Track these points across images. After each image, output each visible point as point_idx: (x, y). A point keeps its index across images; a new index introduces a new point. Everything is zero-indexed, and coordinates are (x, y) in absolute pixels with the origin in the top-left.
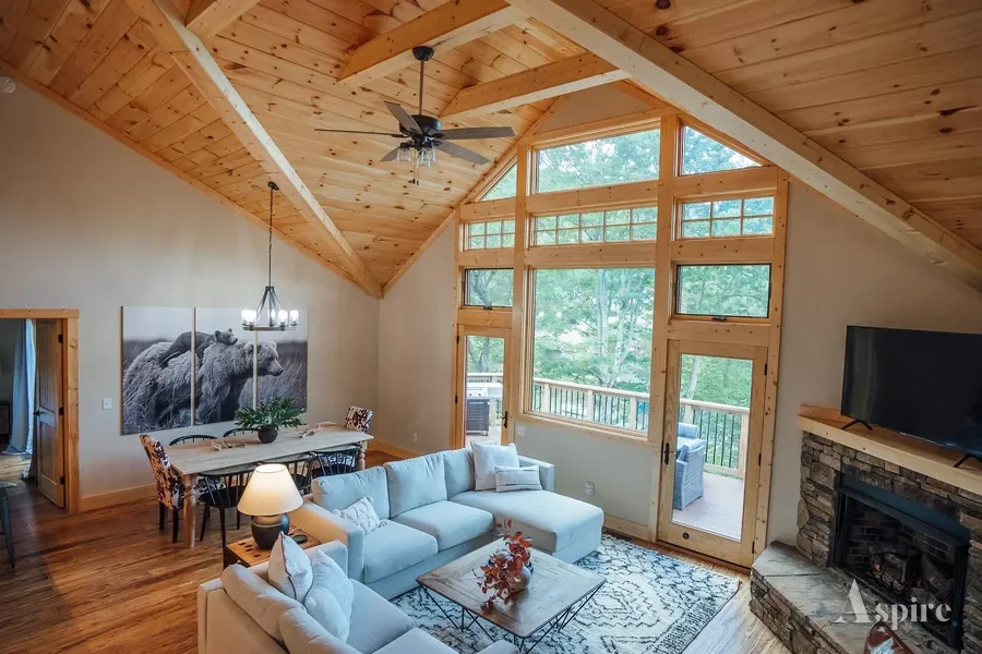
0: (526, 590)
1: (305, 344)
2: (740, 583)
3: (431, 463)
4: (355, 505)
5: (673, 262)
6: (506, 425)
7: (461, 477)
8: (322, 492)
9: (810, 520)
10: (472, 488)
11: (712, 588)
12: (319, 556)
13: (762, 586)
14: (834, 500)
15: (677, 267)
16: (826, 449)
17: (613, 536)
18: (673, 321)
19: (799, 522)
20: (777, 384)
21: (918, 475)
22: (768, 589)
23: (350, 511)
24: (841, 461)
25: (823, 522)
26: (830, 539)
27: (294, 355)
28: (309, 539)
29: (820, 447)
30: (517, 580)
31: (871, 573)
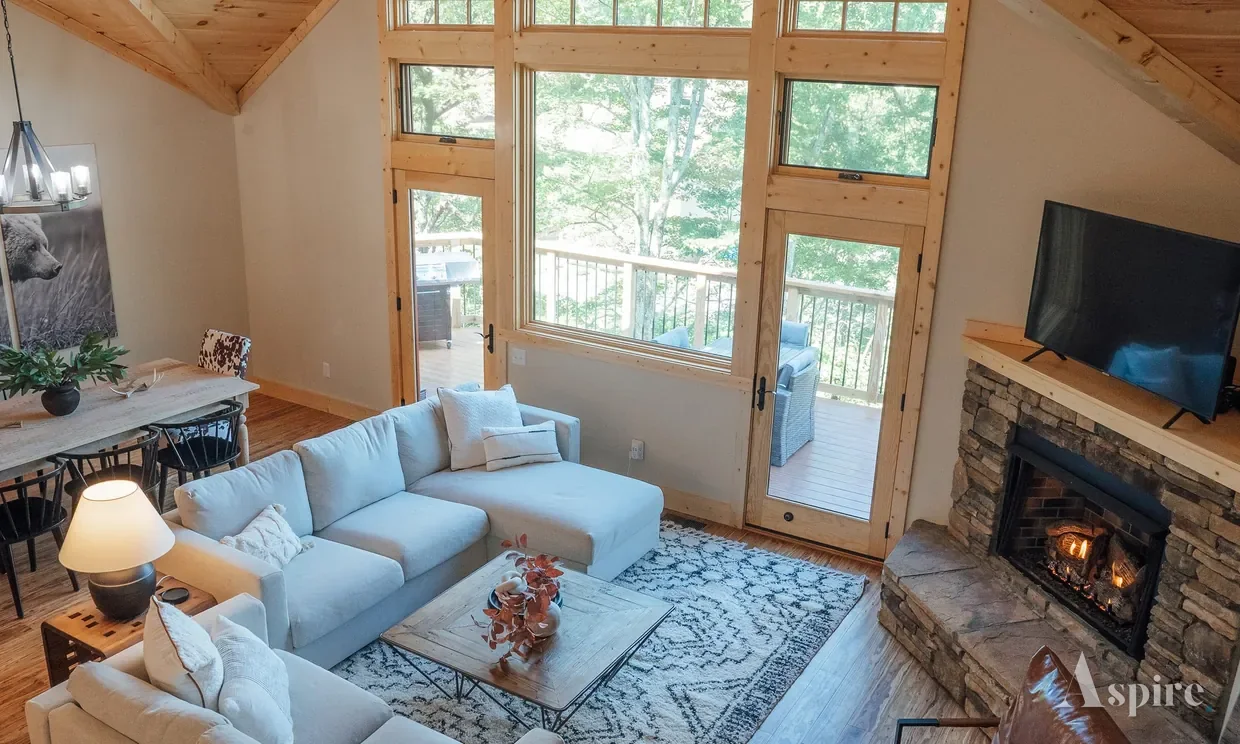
0: (554, 635)
1: (97, 215)
2: (866, 583)
3: (373, 432)
4: (256, 523)
5: (779, 75)
6: (491, 348)
7: (426, 450)
8: (195, 507)
9: (969, 490)
10: (445, 466)
11: (826, 596)
12: (221, 625)
13: (897, 592)
14: (1004, 463)
15: (786, 83)
16: (999, 389)
17: (677, 522)
18: (774, 177)
19: (954, 493)
20: (935, 286)
21: (1117, 436)
22: (906, 595)
23: (249, 536)
24: (1019, 409)
25: (987, 493)
26: (995, 517)
27: (78, 236)
28: (193, 594)
29: (989, 385)
30: (542, 625)
31: (1045, 560)
